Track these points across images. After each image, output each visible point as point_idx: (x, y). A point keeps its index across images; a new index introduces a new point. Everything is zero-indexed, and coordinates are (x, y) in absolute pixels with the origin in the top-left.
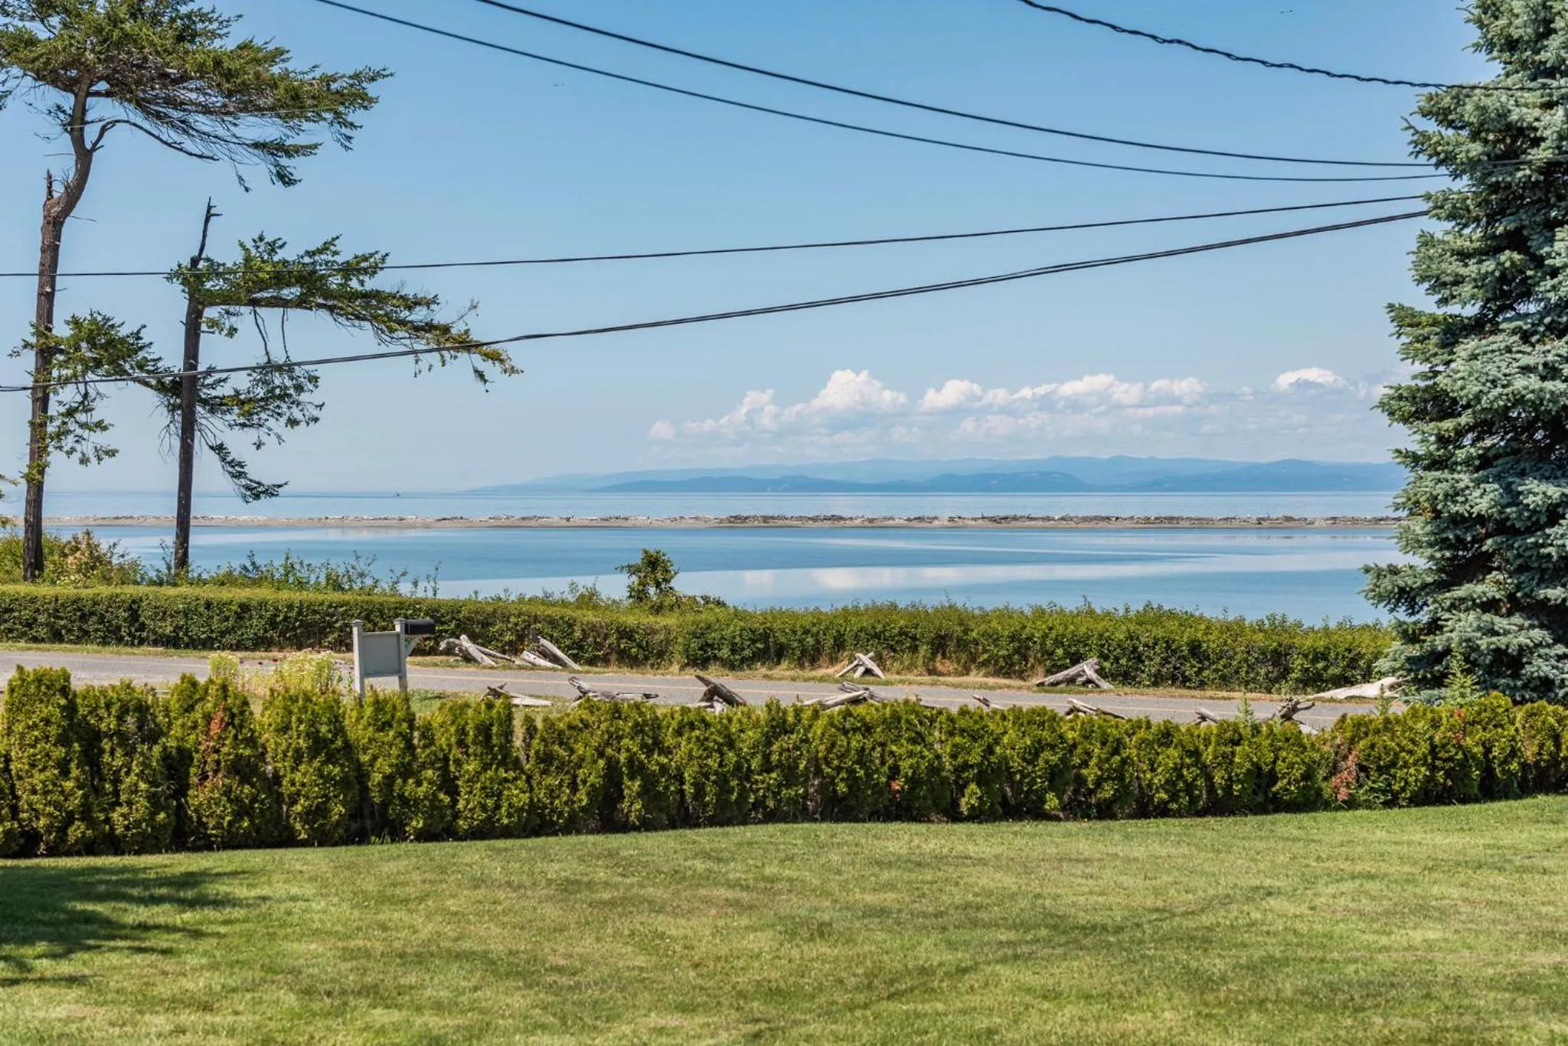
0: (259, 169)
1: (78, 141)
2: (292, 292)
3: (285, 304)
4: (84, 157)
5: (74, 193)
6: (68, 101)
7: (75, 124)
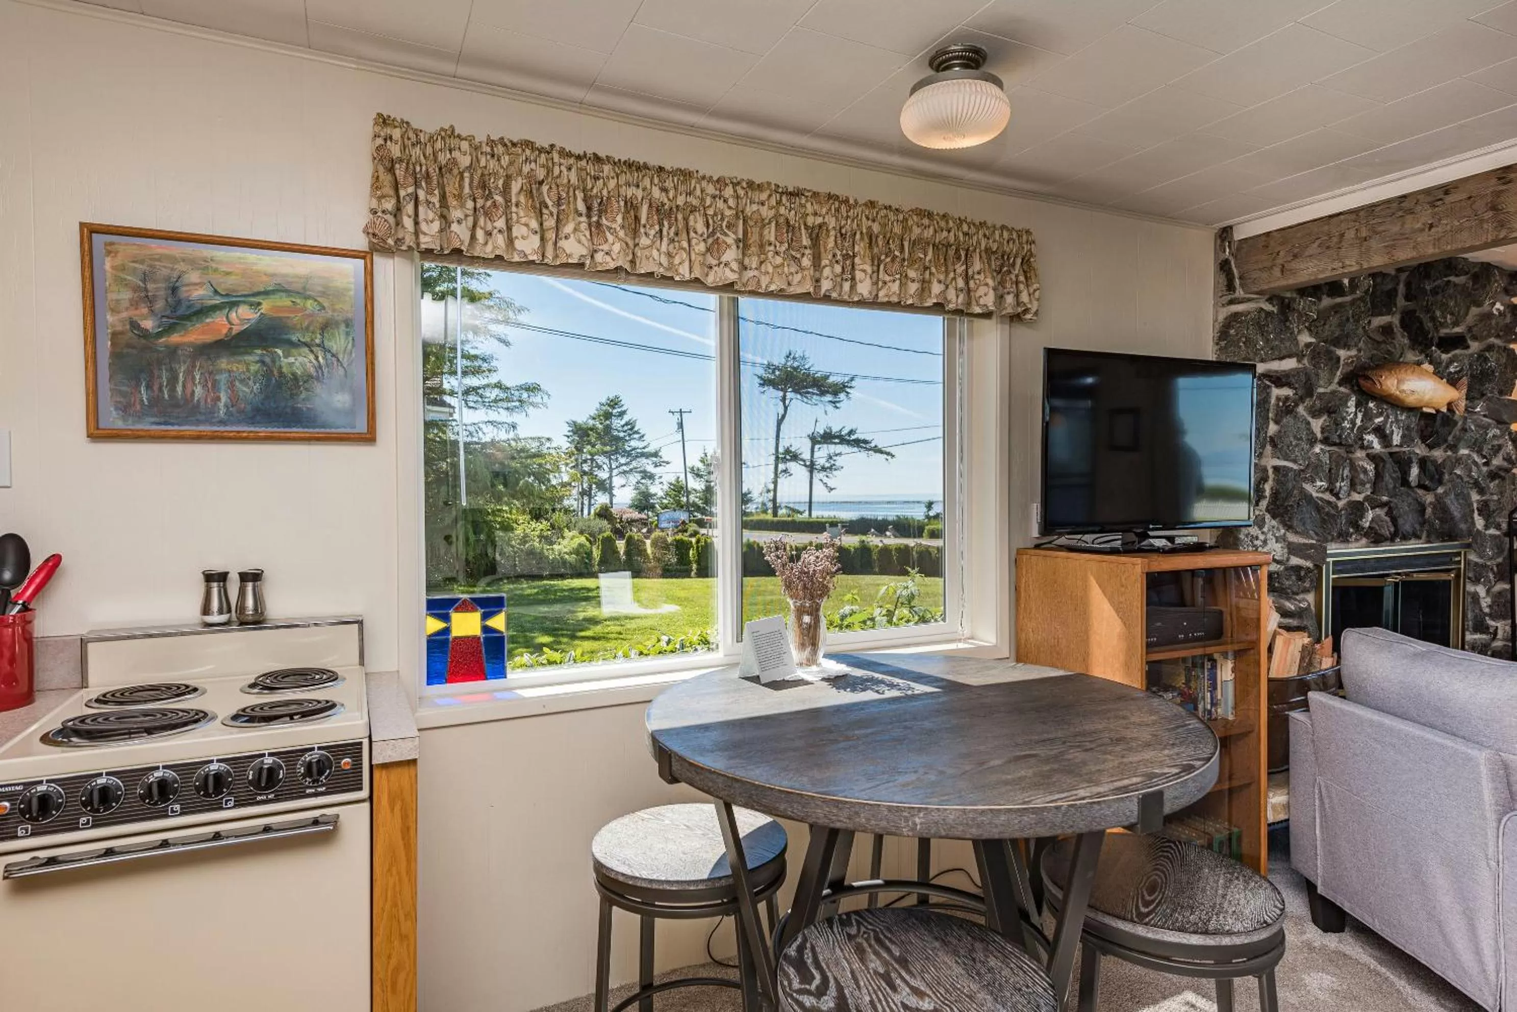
0: (830, 408)
1: (784, 403)
2: (837, 441)
3: (835, 443)
4: (786, 408)
5: (784, 416)
6: (781, 394)
7: (784, 399)
